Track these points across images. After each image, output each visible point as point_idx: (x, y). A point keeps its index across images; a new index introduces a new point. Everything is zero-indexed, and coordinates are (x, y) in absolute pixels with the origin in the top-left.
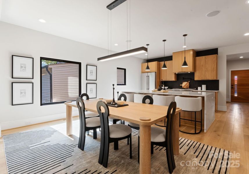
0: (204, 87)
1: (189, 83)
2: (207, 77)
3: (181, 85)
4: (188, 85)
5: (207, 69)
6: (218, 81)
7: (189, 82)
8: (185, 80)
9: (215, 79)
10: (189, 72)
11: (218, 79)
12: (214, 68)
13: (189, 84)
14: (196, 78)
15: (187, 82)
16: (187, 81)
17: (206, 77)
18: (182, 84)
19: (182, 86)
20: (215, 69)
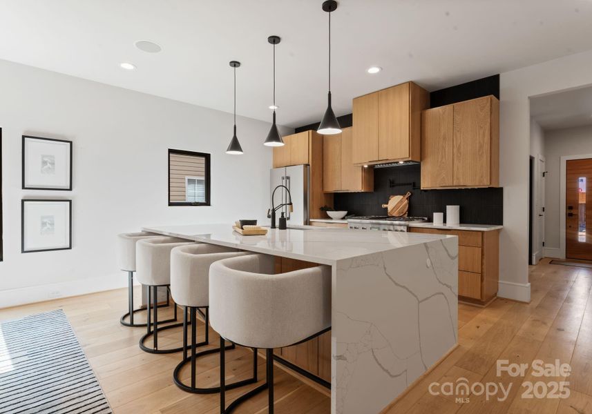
0: (453, 211)
1: (409, 199)
2: (458, 179)
3: (385, 206)
4: (406, 205)
5: (459, 148)
6: (501, 190)
7: (409, 194)
8: (396, 189)
9: (485, 183)
10: (401, 162)
11: (500, 186)
12: (481, 147)
13: (406, 201)
14: (426, 183)
15: (402, 197)
16: (403, 194)
17: (455, 178)
18: (387, 204)
19: (387, 208)
20: (487, 147)
